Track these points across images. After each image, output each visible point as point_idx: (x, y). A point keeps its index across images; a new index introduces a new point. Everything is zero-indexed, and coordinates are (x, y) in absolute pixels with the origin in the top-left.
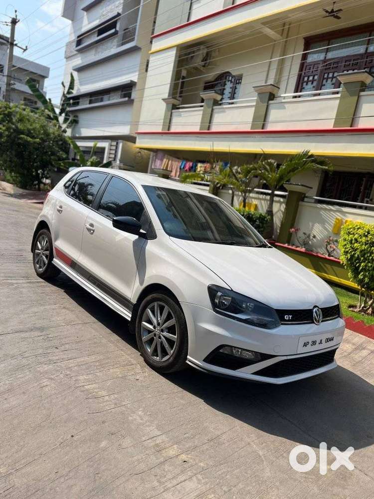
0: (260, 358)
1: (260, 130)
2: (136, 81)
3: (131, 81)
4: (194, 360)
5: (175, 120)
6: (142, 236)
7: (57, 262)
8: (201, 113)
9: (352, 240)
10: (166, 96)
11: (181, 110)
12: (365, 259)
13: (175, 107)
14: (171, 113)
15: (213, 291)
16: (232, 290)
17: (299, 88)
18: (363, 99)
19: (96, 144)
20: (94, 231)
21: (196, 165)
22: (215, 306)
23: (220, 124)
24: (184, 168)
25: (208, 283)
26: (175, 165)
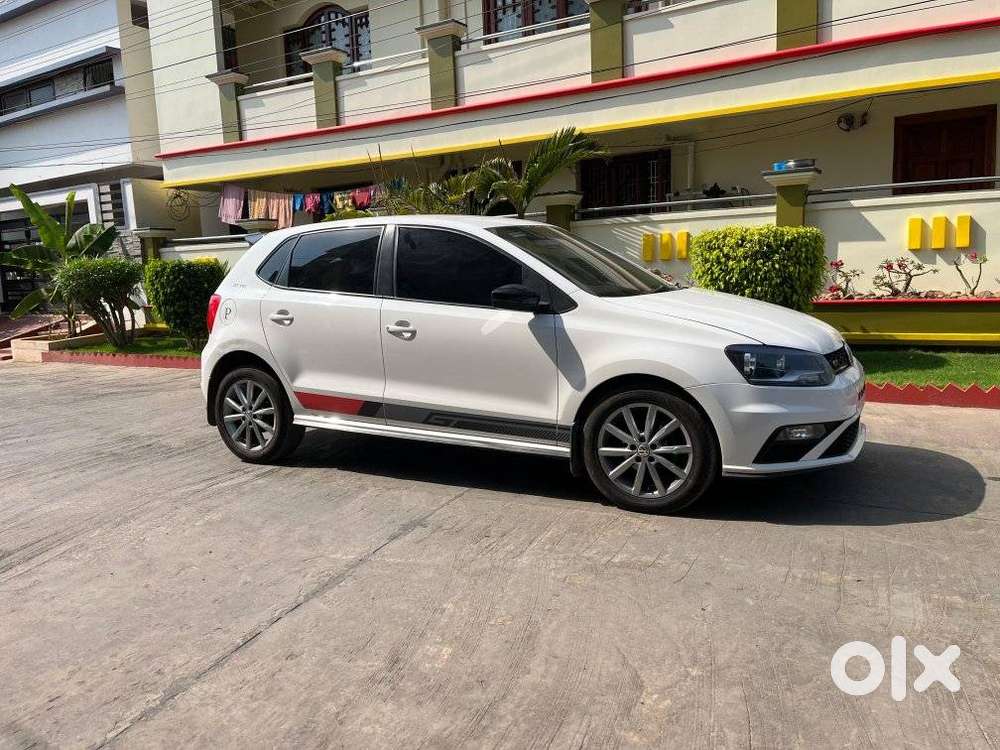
0: (824, 431)
1: (450, 106)
2: (116, 45)
3: (107, 47)
4: (734, 465)
5: (248, 113)
7: (305, 419)
9: (718, 258)
10: (212, 65)
11: (259, 94)
13: (240, 90)
14: (237, 102)
15: (735, 354)
16: (764, 345)
17: (491, 24)
18: (630, 27)
19: (73, 196)
20: (414, 333)
21: (332, 199)
22: (748, 377)
24: (301, 208)
25: (723, 346)
26: (280, 206)
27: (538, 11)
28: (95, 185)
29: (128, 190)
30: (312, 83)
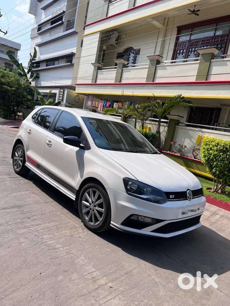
0: (155, 222)
1: (151, 82)
2: (75, 52)
3: (72, 52)
4: (115, 224)
5: (99, 76)
6: (81, 148)
7: (28, 164)
8: (115, 72)
10: (94, 62)
11: (103, 70)
12: (216, 160)
13: (99, 68)
14: (97, 72)
15: (126, 181)
16: (138, 180)
17: (174, 57)
18: (213, 64)
19: (51, 91)
20: (51, 145)
21: (113, 104)
22: (127, 190)
23: (127, 79)
24: (105, 105)
25: (123, 176)
26: (100, 105)
27: (190, 55)
28: (59, 89)
29: (66, 92)
30: (116, 69)
